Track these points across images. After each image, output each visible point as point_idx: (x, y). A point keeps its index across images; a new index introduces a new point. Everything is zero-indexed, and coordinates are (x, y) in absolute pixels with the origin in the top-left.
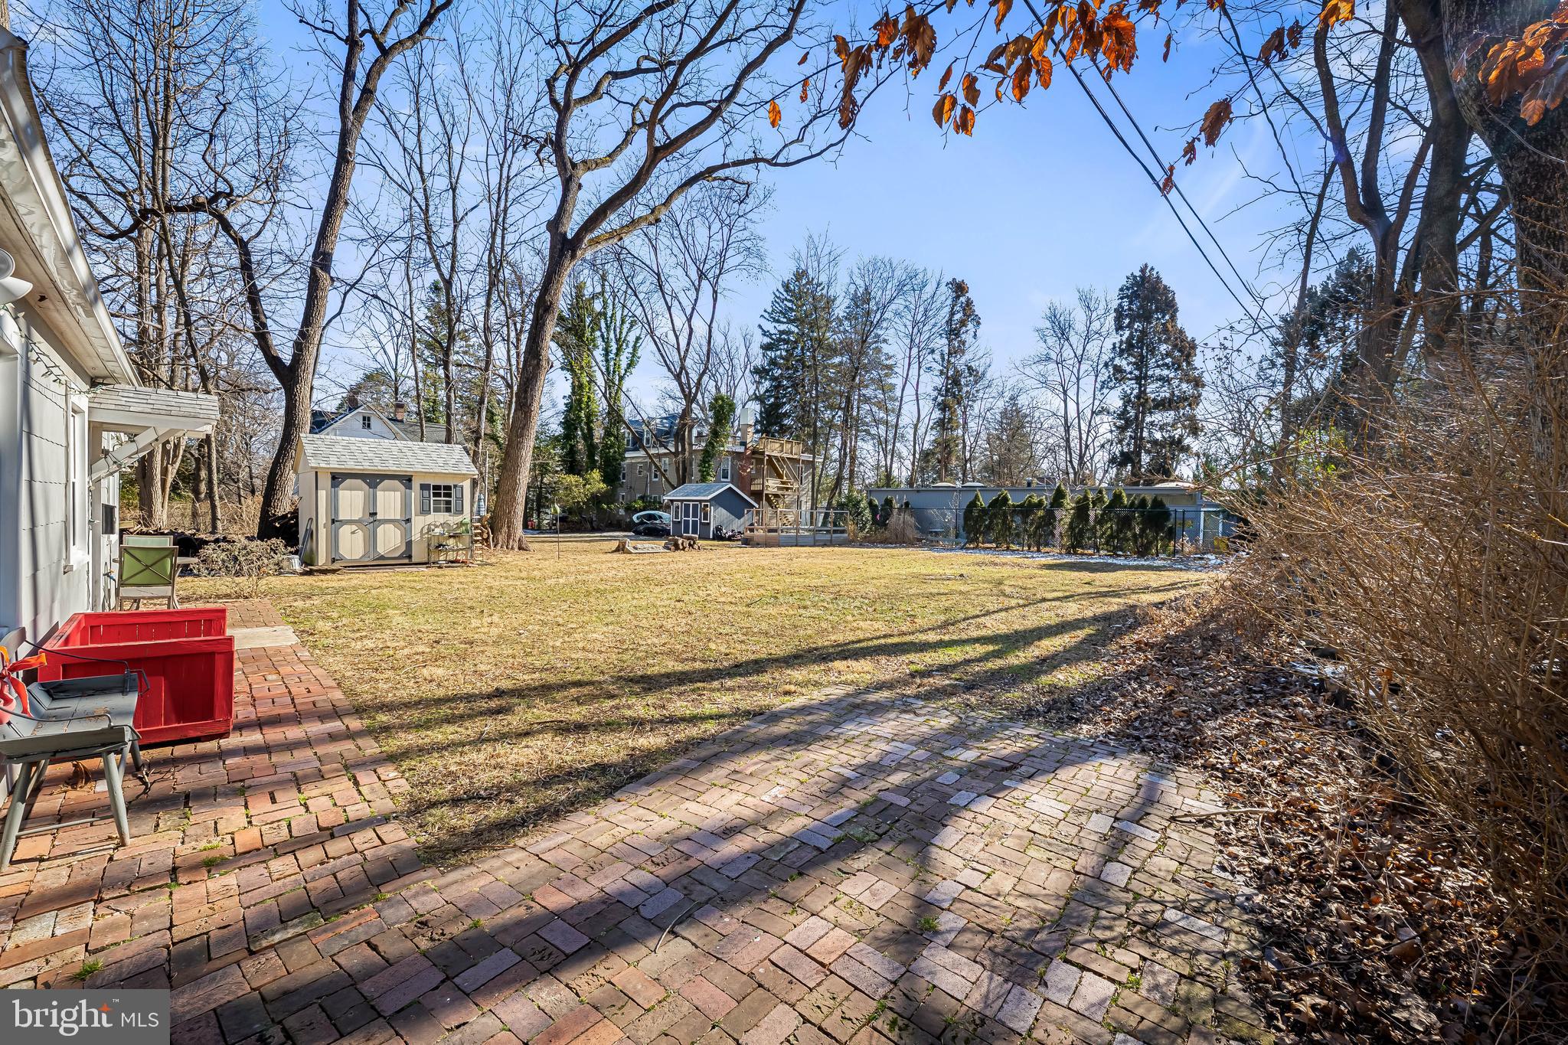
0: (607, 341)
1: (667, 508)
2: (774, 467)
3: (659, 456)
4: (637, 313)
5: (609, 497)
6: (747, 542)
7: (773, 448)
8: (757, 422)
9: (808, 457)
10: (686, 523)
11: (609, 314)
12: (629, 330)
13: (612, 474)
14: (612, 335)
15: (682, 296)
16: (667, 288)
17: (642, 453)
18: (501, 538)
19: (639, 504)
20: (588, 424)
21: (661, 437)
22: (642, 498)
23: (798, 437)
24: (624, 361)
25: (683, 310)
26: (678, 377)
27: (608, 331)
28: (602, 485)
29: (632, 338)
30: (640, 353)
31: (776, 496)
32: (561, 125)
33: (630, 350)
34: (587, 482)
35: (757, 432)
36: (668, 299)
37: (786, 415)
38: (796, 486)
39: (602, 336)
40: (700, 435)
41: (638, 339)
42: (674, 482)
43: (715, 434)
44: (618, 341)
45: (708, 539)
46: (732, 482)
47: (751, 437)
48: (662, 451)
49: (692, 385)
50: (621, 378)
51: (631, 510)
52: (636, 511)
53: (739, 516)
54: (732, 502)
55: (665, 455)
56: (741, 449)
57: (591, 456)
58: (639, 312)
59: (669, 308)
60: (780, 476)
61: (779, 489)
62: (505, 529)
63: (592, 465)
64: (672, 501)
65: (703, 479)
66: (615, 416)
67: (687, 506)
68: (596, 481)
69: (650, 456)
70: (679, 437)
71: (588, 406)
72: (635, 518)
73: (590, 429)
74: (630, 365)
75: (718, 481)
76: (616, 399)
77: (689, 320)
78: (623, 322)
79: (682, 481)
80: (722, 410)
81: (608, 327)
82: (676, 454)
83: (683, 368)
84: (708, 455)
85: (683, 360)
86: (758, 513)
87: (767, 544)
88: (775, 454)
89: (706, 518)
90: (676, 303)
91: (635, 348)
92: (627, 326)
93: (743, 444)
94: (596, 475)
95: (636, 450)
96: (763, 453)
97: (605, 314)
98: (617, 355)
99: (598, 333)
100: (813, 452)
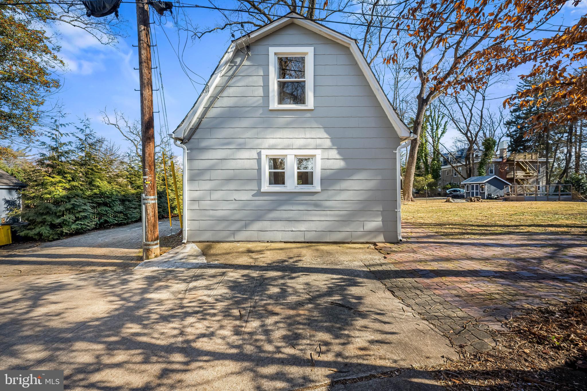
0: (432, 126)
1: (463, 187)
2: (520, 166)
3: (457, 167)
4: (445, 112)
5: (435, 184)
6: (506, 200)
7: (520, 158)
8: (509, 146)
9: (543, 159)
10: (473, 193)
11: (433, 115)
12: (442, 119)
13: (436, 175)
14: (434, 123)
15: (467, 103)
16: (460, 100)
17: (449, 166)
18: (406, 197)
19: (449, 186)
20: (425, 158)
21: (458, 159)
22: (450, 184)
23: (536, 151)
24: (440, 132)
25: (468, 107)
26: (466, 134)
27: (432, 122)
28: (433, 180)
29: (443, 123)
30: (447, 127)
31: (522, 180)
32: (420, 63)
33: (443, 127)
34: (426, 179)
35: (509, 151)
36: (461, 104)
37: (528, 141)
38: (535, 174)
39: (430, 124)
40: (477, 156)
41: (446, 122)
42: (465, 176)
43: (486, 155)
44: (436, 125)
45: (484, 199)
46: (495, 174)
47: (507, 154)
48: (459, 164)
49: (473, 137)
50: (439, 139)
51: (445, 188)
52: (448, 189)
53: (502, 189)
54: (497, 184)
55: (460, 166)
56: (501, 160)
57: (427, 169)
58: (446, 112)
59: (461, 109)
60: (525, 170)
61: (524, 176)
62: (407, 195)
63: (427, 173)
64: (465, 184)
65: (480, 174)
66: (436, 152)
67: (473, 187)
68: (430, 178)
69: (453, 167)
70: (467, 158)
71: (425, 151)
72: (447, 191)
73: (426, 160)
74: (442, 133)
75: (488, 175)
76: (437, 146)
77: (471, 110)
78: (439, 117)
79: (469, 176)
80: (489, 145)
81: (432, 120)
82: (466, 165)
83: (468, 130)
84: (482, 164)
85: (468, 127)
86: (511, 187)
87: (517, 200)
88: (522, 160)
89: (482, 190)
90: (464, 105)
91: (445, 126)
92: (440, 118)
93: (501, 157)
94: (430, 176)
95: (446, 165)
96: (513, 161)
97: (431, 116)
98: (436, 130)
99: (428, 124)
100: (546, 156)
